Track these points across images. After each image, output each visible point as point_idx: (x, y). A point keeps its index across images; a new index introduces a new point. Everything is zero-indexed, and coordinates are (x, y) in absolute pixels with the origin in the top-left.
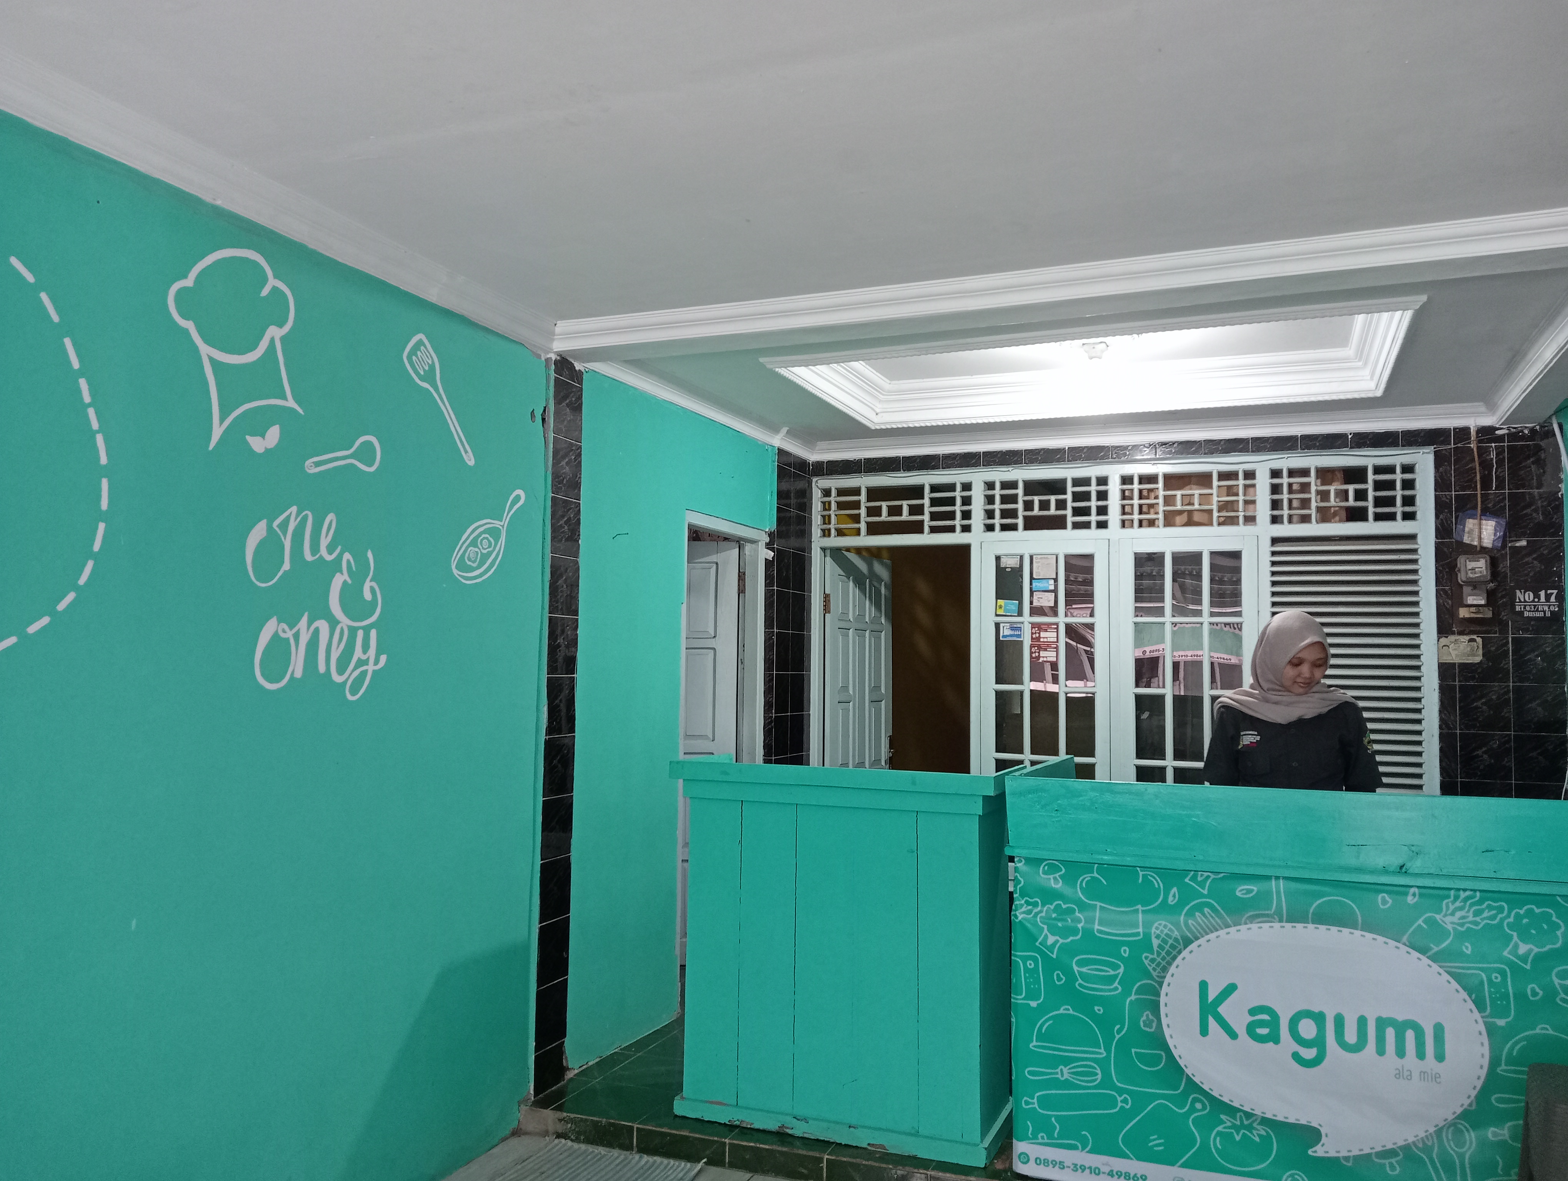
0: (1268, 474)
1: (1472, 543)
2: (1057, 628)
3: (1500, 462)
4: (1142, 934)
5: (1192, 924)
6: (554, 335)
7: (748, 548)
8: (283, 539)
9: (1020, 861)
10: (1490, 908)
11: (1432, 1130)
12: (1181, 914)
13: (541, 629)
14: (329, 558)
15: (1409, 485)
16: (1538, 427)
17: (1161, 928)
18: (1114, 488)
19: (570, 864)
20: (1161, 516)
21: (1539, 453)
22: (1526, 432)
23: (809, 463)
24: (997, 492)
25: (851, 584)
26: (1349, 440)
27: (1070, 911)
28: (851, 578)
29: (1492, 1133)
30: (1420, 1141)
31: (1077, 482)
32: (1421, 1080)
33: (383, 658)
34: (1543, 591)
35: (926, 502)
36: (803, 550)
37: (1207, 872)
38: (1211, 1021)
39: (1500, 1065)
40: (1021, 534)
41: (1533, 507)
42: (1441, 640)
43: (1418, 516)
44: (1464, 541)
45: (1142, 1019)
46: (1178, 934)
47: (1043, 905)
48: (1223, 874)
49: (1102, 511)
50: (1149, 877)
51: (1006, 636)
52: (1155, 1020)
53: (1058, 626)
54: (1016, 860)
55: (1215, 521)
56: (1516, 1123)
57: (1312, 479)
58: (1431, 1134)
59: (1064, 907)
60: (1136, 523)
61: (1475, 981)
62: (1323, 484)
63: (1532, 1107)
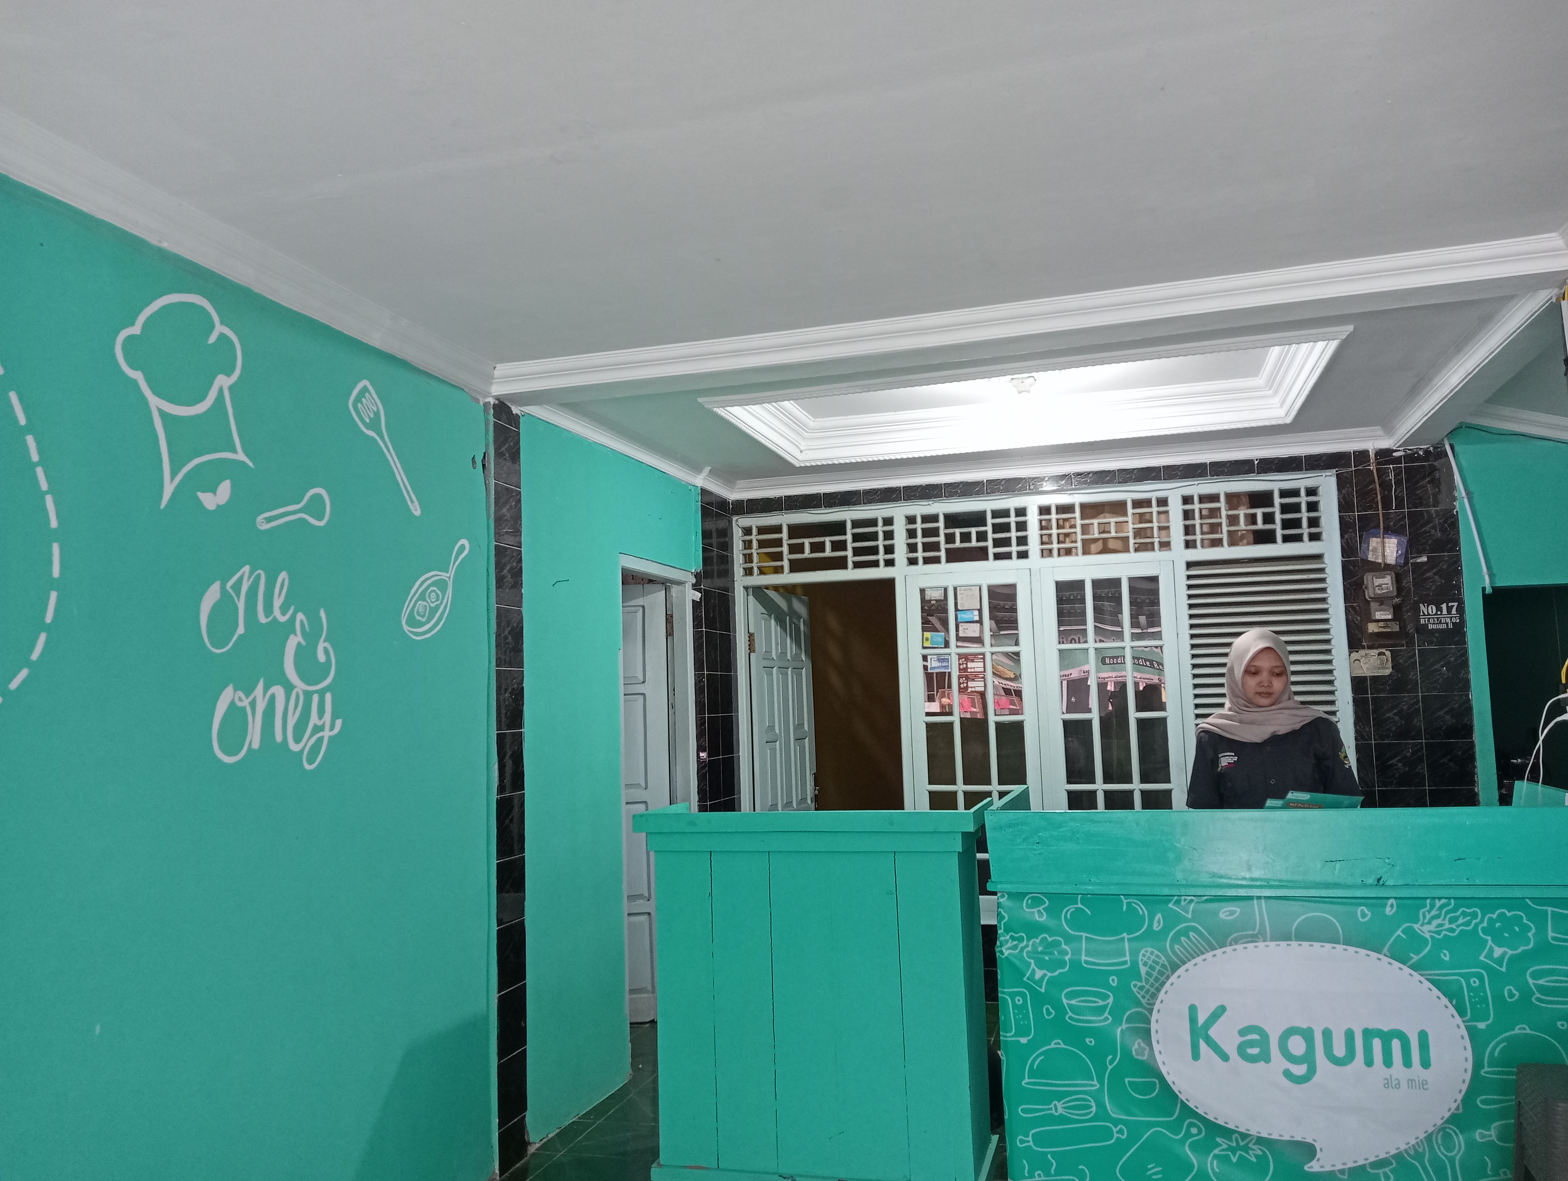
0: (1180, 501)
1: (1377, 561)
2: (984, 658)
4: (1129, 962)
5: (1178, 948)
6: (493, 379)
7: (675, 590)
8: (237, 601)
9: (1003, 896)
10: (1464, 914)
11: (1422, 1136)
12: (1166, 940)
13: (489, 684)
14: (283, 619)
15: (1313, 507)
16: (1431, 449)
17: (1148, 954)
18: (1033, 519)
19: (524, 928)
20: (1079, 545)
21: (1434, 473)
22: (1421, 453)
23: (729, 502)
24: (919, 526)
25: (773, 622)
26: (1256, 466)
27: (1057, 944)
28: (773, 616)
29: (1478, 1135)
30: (1412, 1148)
31: (996, 514)
32: (1409, 1088)
33: (339, 723)
34: (1445, 604)
35: (849, 537)
36: (727, 590)
37: (1189, 896)
38: (1203, 1045)
39: (1483, 1067)
40: (944, 566)
41: (1431, 525)
42: (1352, 655)
43: (1324, 536)
44: (1369, 559)
45: (1133, 1048)
46: (1164, 959)
47: (1028, 940)
48: (1205, 898)
49: (1022, 541)
50: (1133, 904)
51: (934, 668)
52: (1147, 1048)
53: (984, 656)
54: (999, 895)
55: (1132, 548)
56: (1506, 1122)
57: (1222, 504)
58: (1421, 1141)
59: (1050, 939)
60: (1055, 553)
61: (1455, 987)
62: (1232, 509)
63: (1525, 1104)
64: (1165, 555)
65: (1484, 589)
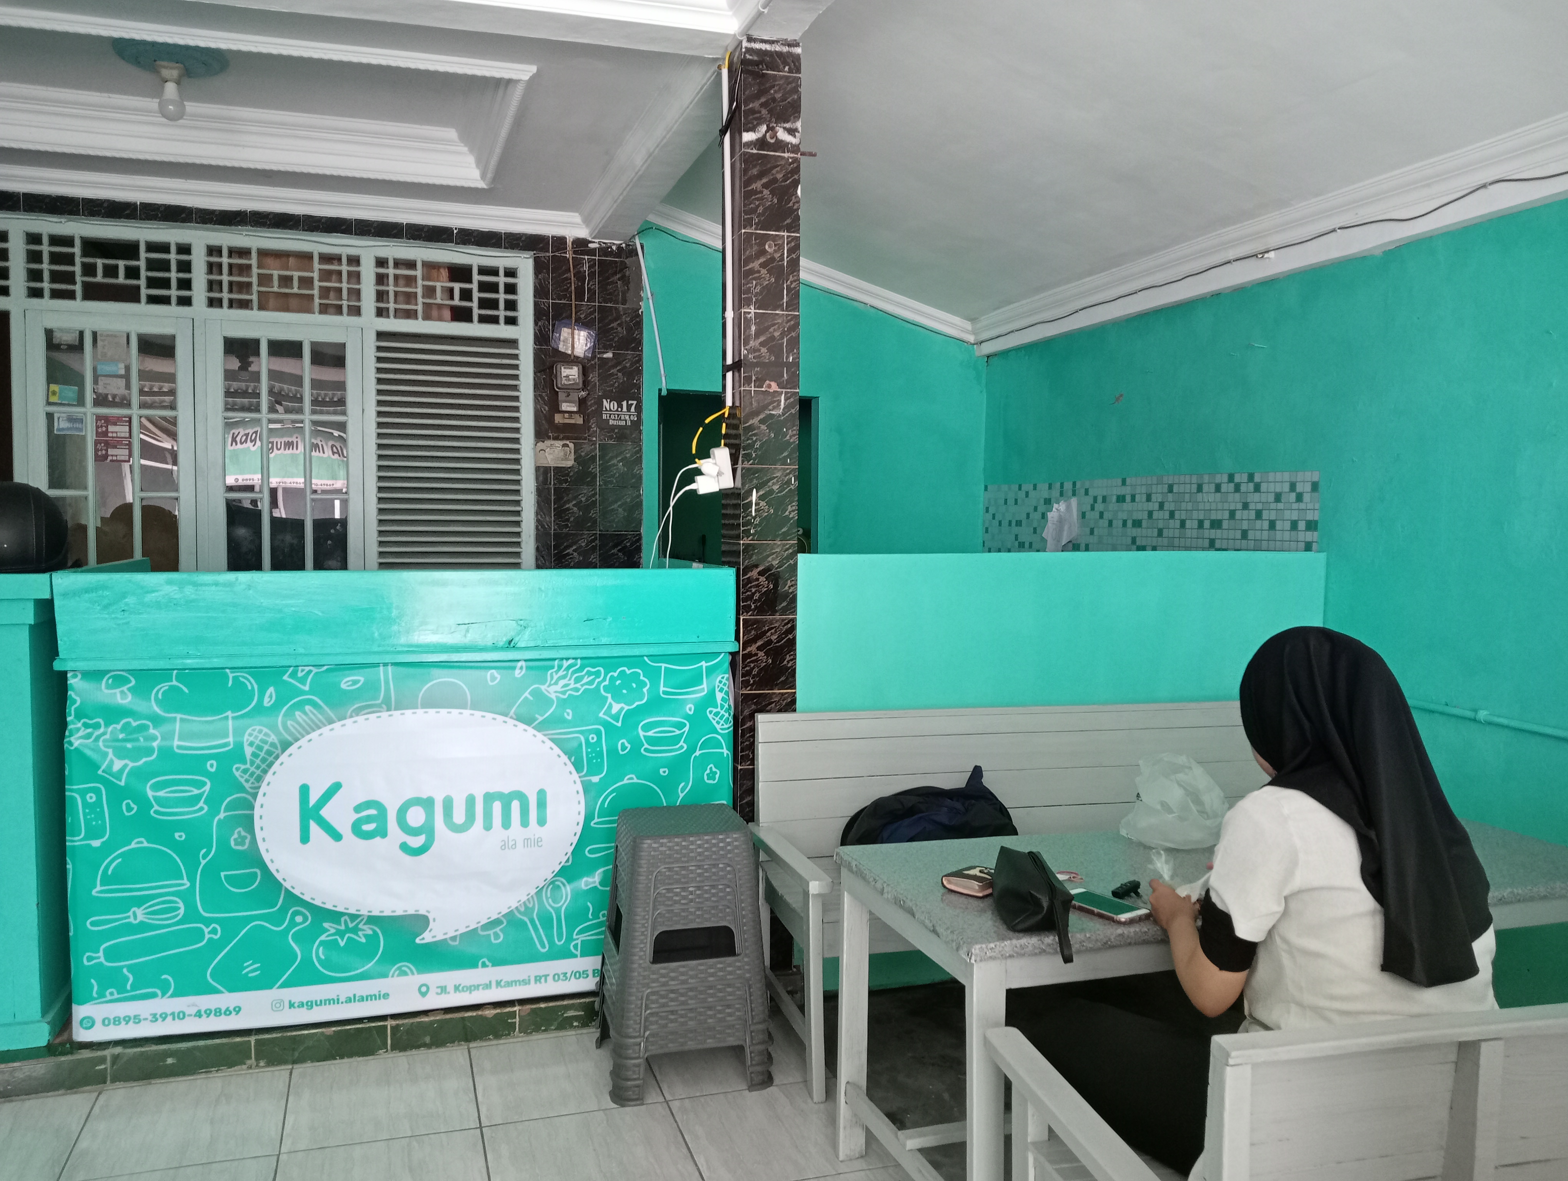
0: (373, 262)
1: (567, 352)
2: (130, 422)
3: (592, 275)
4: (231, 744)
5: (291, 725)
9: (75, 676)
10: (589, 674)
11: (533, 892)
12: (277, 716)
15: (511, 289)
16: (624, 245)
17: (255, 733)
18: (199, 260)
20: (255, 297)
21: (625, 270)
22: (614, 248)
24: (45, 248)
26: (454, 235)
27: (143, 728)
29: (584, 883)
30: (523, 905)
34: (625, 402)
37: (308, 666)
38: (313, 826)
39: (593, 819)
40: (78, 304)
41: (618, 322)
42: (538, 444)
43: (519, 321)
44: (560, 350)
45: (233, 838)
46: (274, 738)
47: (107, 725)
48: (325, 668)
49: (185, 284)
50: (241, 678)
51: (63, 429)
52: (249, 836)
53: (130, 418)
54: (69, 675)
55: (317, 308)
56: (606, 868)
57: (419, 273)
58: (532, 896)
59: (134, 724)
60: (225, 303)
61: (575, 744)
62: (429, 280)
63: (621, 850)
64: (354, 320)
65: (660, 390)
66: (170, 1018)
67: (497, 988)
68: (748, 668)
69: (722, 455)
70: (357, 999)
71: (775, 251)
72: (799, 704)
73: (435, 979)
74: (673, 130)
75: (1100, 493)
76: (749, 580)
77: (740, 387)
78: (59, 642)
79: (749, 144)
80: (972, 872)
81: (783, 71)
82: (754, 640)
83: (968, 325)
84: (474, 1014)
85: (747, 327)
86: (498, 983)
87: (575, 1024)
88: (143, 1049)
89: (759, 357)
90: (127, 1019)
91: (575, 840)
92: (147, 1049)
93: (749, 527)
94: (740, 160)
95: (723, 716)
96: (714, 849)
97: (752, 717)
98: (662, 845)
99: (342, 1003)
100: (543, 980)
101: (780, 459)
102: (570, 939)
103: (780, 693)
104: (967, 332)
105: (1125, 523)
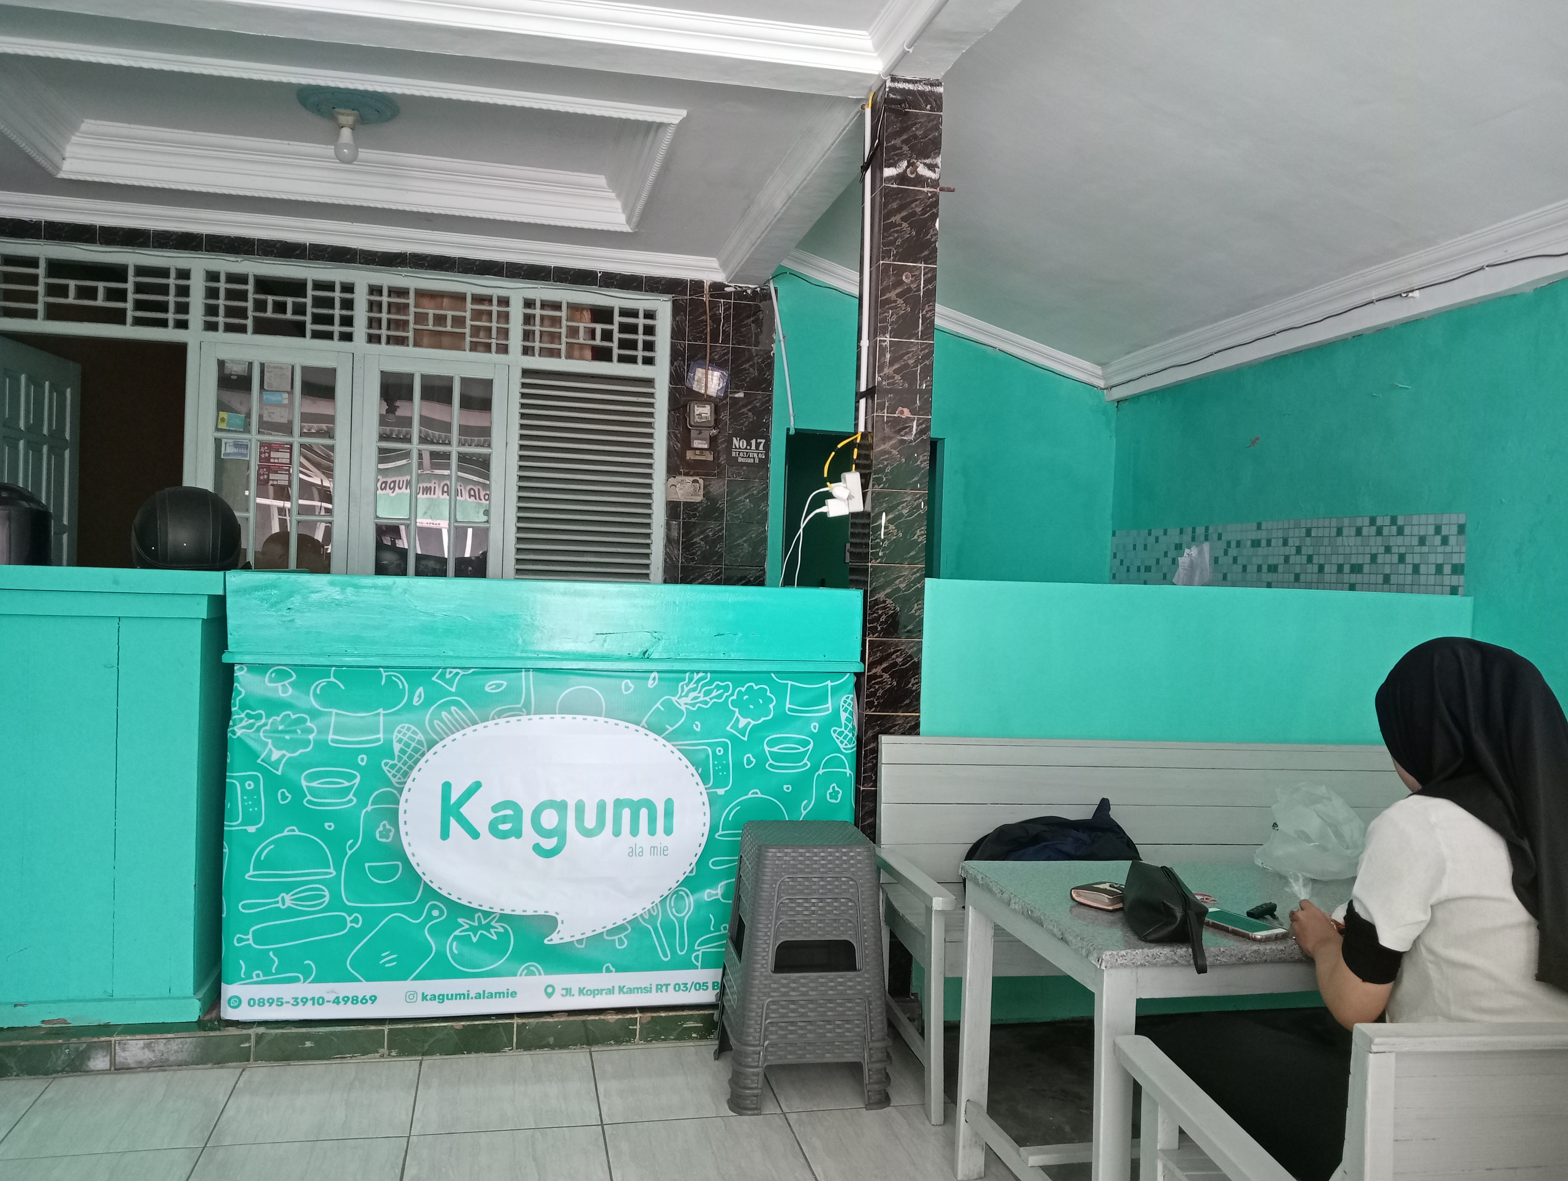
0: (522, 303)
1: (700, 391)
2: (291, 449)
3: (727, 318)
4: (382, 739)
5: (438, 724)
9: (241, 669)
10: (718, 687)
12: (425, 715)
15: (650, 330)
16: (758, 289)
17: (404, 731)
18: (361, 298)
20: (411, 334)
21: (758, 314)
22: (749, 291)
24: (222, 286)
25: (23, 383)
26: (599, 278)
27: (301, 721)
28: (23, 375)
29: (707, 894)
30: (647, 913)
31: (319, 285)
34: (754, 440)
35: (130, 286)
37: (456, 668)
38: (453, 823)
39: (718, 831)
40: (249, 337)
41: (751, 363)
42: (670, 480)
43: (656, 361)
44: (694, 389)
45: (378, 831)
46: (422, 736)
47: (268, 717)
48: (472, 670)
49: (347, 321)
50: (393, 678)
51: (229, 454)
52: (393, 829)
53: (291, 445)
54: (236, 668)
55: (468, 347)
56: (729, 881)
57: (563, 314)
58: (656, 904)
59: (293, 717)
60: (384, 339)
61: (702, 756)
62: (573, 321)
63: (745, 859)
64: (502, 357)
65: (788, 429)
66: (310, 1003)
67: (620, 993)
68: (873, 690)
69: (853, 479)
70: (486, 995)
71: (912, 282)
72: (923, 728)
73: (561, 980)
74: (813, 172)
75: (1233, 537)
76: (876, 602)
77: (873, 412)
78: (229, 636)
79: (890, 179)
80: (1101, 886)
81: (925, 109)
82: (879, 662)
83: (1099, 371)
84: (597, 1018)
85: (883, 355)
86: (621, 989)
87: (694, 1035)
88: (284, 1031)
89: (893, 384)
90: (271, 1002)
91: (700, 851)
92: (288, 1031)
93: (877, 550)
94: (881, 195)
95: (847, 735)
96: (837, 862)
97: (875, 738)
98: (786, 854)
99: (472, 998)
100: (664, 988)
101: (910, 484)
102: (691, 949)
103: (904, 716)
104: (1097, 377)
105: (1259, 568)
